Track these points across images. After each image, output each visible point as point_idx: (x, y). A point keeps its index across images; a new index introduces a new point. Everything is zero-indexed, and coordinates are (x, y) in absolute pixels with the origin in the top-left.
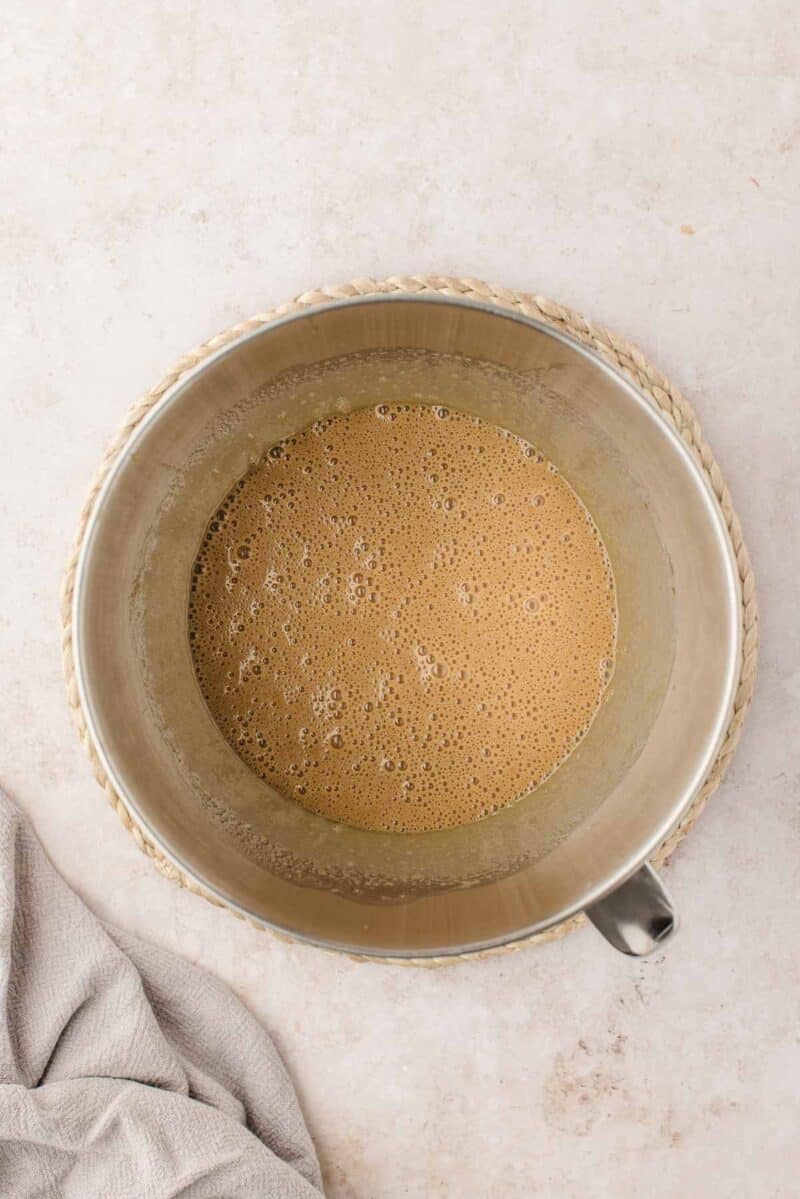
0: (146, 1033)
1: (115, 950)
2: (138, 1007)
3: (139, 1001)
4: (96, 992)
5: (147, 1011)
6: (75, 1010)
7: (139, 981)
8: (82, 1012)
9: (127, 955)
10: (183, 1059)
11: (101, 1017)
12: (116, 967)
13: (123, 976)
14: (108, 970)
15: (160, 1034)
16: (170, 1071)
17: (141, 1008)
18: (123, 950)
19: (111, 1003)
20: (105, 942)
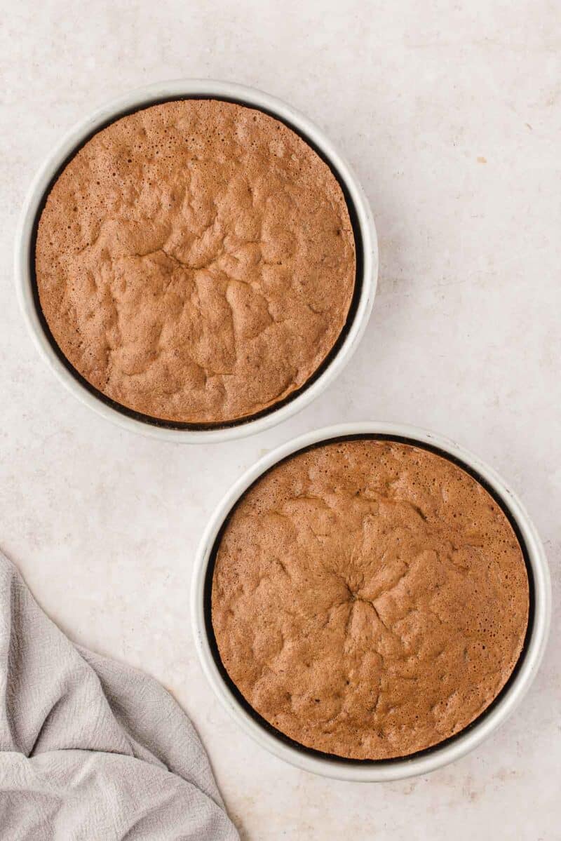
0: (105, 719)
1: (83, 661)
2: (99, 702)
3: (99, 697)
4: (69, 691)
5: (105, 704)
6: (55, 703)
7: (99, 683)
8: (60, 705)
9: (90, 664)
10: (129, 737)
11: (73, 709)
12: (83, 674)
13: (88, 680)
14: (77, 676)
15: (114, 720)
16: (121, 746)
17: (101, 702)
18: (87, 661)
19: (80, 700)
20: (75, 655)
